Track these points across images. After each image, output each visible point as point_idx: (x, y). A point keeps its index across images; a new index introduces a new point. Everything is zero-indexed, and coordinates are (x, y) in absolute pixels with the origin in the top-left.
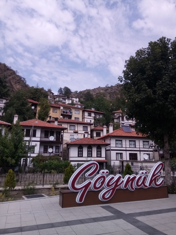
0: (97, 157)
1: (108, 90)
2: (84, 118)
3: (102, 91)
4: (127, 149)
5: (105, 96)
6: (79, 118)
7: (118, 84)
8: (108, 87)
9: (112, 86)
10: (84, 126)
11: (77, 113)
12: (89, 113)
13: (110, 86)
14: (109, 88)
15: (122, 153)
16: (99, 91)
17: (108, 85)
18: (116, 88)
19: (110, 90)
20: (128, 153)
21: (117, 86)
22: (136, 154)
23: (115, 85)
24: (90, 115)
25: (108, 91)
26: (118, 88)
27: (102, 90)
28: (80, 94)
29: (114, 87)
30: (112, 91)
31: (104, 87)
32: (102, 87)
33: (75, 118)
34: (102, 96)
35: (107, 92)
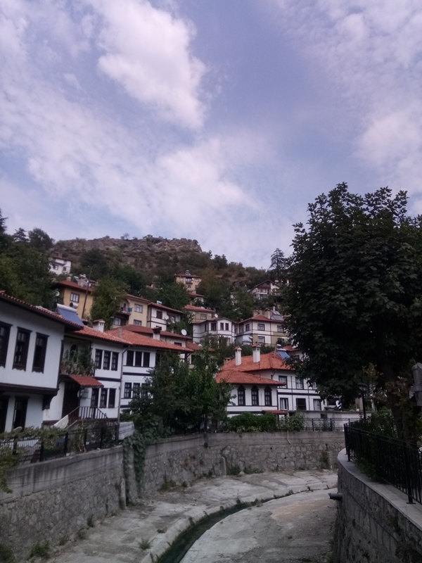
0: (266, 405)
1: (126, 246)
2: (151, 321)
3: (112, 248)
4: (294, 391)
5: (121, 261)
6: (141, 322)
7: (149, 235)
8: (127, 240)
9: (136, 239)
10: (176, 342)
11: (138, 310)
12: (158, 312)
13: (131, 238)
14: (129, 242)
15: (287, 399)
16: (107, 246)
17: (127, 235)
18: (145, 245)
19: (130, 247)
20: (295, 397)
21: (148, 240)
22: (304, 399)
23: (142, 238)
24: (159, 316)
25: (126, 250)
26: (149, 246)
27: (114, 245)
28: (61, 247)
29: (141, 241)
30: (135, 251)
31: (119, 240)
32: (113, 239)
33: (135, 320)
34: (115, 259)
35: (125, 252)
